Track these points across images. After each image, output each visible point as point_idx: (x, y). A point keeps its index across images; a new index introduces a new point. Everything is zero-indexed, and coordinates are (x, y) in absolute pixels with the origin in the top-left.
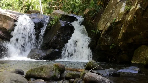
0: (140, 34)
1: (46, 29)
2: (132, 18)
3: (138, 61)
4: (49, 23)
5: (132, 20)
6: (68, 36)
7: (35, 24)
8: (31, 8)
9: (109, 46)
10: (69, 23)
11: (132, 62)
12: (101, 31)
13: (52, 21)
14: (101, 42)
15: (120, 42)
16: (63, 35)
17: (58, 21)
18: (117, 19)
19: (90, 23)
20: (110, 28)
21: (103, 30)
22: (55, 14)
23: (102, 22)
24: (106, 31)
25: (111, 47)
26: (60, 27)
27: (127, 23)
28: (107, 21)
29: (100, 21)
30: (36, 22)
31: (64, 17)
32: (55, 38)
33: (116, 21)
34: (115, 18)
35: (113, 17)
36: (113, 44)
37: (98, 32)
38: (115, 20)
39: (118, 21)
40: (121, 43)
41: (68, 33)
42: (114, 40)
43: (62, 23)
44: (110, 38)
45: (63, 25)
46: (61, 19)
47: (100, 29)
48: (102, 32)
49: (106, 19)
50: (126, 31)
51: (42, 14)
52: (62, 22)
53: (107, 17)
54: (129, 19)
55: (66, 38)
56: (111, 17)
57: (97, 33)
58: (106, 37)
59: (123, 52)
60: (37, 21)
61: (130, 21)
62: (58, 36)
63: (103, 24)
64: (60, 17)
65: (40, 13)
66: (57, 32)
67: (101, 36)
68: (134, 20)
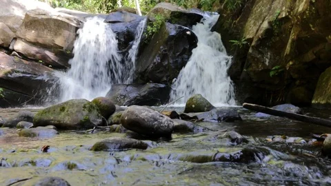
0: (326, 41)
1: (140, 43)
2: (306, 5)
3: (324, 99)
4: (146, 31)
5: (306, 10)
6: (185, 56)
7: (118, 34)
8: (120, 4)
9: (267, 70)
10: (185, 28)
11: (313, 102)
12: (250, 40)
13: (152, 25)
14: (251, 64)
15: (289, 61)
16: (174, 53)
17: (162, 25)
18: (282, 11)
19: (231, 25)
20: (269, 32)
21: (253, 38)
22: (156, 11)
23: (252, 22)
24: (259, 39)
25: (272, 74)
26: (166, 37)
27: (297, 18)
28: (263, 18)
29: (249, 19)
30: (119, 31)
31: (176, 17)
32: (157, 60)
33: (280, 17)
34: (278, 11)
35: (274, 9)
36: (277, 67)
37: (245, 42)
38: (279, 14)
39: (284, 16)
40: (291, 63)
41: (185, 49)
42: (277, 58)
43: (172, 30)
44: (269, 54)
45: (173, 33)
46: (170, 21)
47: (248, 37)
48: (251, 43)
49: (261, 14)
50: (298, 36)
51: (141, 14)
52: (172, 26)
53: (262, 10)
54: (300, 9)
55: (180, 60)
56: (270, 9)
57: (243, 45)
58: (260, 53)
59: (298, 82)
60: (121, 27)
61: (303, 13)
62: (164, 57)
63: (255, 24)
64: (168, 16)
65: (135, 13)
66: (161, 47)
67: (250, 51)
68: (310, 11)
